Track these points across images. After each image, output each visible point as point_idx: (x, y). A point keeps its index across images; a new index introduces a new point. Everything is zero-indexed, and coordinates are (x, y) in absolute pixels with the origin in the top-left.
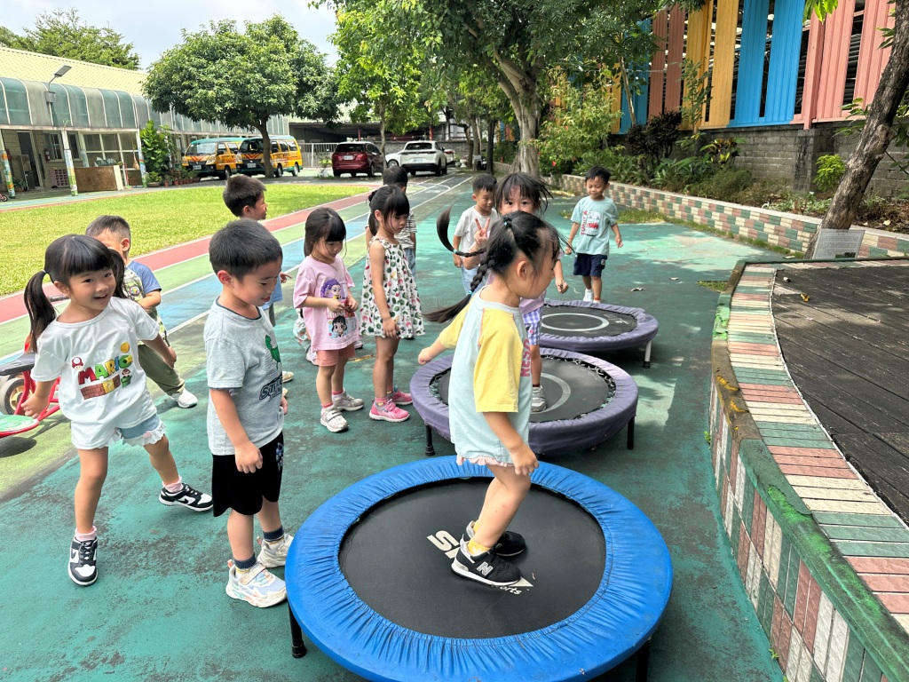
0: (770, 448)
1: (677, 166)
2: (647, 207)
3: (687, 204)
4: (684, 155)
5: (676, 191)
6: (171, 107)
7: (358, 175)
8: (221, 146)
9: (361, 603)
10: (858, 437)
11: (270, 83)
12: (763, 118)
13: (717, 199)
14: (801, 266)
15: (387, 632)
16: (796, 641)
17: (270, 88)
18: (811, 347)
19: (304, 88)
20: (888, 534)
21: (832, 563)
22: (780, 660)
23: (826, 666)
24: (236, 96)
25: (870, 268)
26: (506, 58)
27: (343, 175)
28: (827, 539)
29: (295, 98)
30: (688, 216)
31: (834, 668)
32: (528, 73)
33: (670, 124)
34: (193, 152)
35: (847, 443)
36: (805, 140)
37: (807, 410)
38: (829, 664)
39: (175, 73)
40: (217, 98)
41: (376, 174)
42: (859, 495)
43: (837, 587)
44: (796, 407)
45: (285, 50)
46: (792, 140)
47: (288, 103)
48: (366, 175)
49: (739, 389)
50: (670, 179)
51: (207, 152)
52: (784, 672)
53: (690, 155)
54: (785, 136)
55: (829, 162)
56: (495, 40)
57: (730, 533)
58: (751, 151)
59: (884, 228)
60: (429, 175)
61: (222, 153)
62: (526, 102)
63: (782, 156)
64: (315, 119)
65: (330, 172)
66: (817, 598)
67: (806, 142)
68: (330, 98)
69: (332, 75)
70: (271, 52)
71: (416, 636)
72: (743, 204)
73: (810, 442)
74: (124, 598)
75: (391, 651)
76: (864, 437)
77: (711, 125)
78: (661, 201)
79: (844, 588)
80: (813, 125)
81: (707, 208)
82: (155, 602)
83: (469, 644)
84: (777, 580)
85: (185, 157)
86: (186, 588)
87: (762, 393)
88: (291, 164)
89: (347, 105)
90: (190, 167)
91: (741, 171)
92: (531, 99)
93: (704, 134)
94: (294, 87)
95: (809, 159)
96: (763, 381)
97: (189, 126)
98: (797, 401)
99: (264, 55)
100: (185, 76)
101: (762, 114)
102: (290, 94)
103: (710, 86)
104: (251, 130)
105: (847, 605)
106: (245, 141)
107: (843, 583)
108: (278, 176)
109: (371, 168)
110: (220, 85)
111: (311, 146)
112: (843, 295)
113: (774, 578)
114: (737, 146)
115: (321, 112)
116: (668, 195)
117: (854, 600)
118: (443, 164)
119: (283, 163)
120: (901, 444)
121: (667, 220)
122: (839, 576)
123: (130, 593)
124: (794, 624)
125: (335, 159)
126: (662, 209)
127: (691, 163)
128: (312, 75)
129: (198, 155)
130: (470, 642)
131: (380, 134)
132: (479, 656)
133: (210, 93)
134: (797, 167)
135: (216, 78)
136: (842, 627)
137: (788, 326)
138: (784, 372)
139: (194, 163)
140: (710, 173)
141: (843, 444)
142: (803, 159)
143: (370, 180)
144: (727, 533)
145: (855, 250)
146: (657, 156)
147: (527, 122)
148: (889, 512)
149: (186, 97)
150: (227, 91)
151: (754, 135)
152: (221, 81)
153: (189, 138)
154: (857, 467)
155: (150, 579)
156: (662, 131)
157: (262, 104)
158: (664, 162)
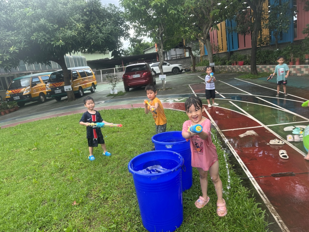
8: (34, 80)
61: (36, 85)
85: (7, 91)
88: (89, 85)
90: (11, 99)
111: (100, 71)
119: (83, 86)
125: (125, 79)
129: (18, 88)
139: (15, 95)
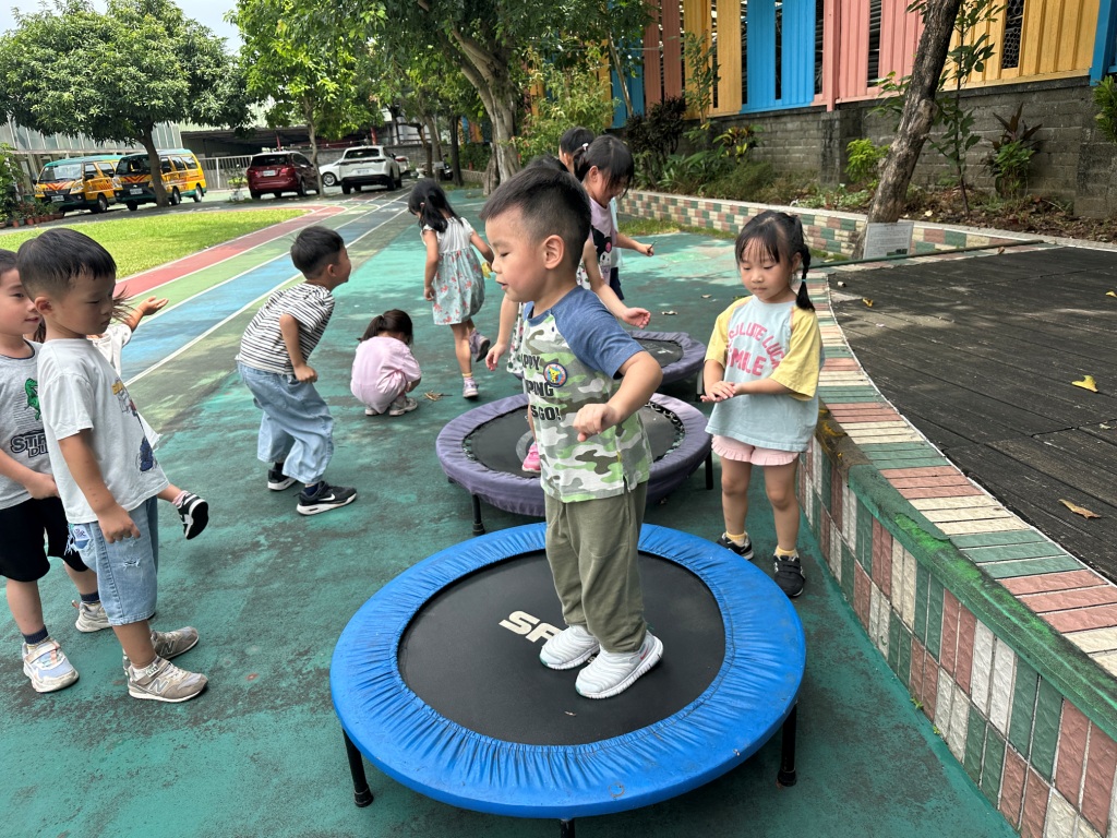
0: (882, 472)
1: (687, 163)
2: (657, 215)
3: (704, 208)
4: (692, 149)
5: (689, 193)
6: (9, 117)
7: (283, 194)
8: (89, 168)
9: (447, 722)
10: (970, 449)
11: (151, 79)
12: (779, 101)
13: (738, 200)
14: (853, 268)
15: (491, 751)
16: (945, 684)
17: (152, 85)
18: (892, 357)
19: (199, 84)
20: (1033, 549)
21: (986, 588)
22: (926, 709)
23: (988, 704)
24: (103, 99)
25: (925, 264)
26: (467, 37)
27: (264, 197)
28: (973, 564)
29: (188, 98)
30: (707, 222)
31: (1001, 706)
32: (497, 56)
33: (673, 113)
34: (49, 178)
35: (961, 457)
36: (829, 124)
37: (909, 426)
38: (993, 702)
39: (9, 70)
40: (76, 102)
41: (308, 192)
42: (990, 513)
43: (998, 614)
44: (895, 423)
45: (166, 33)
46: (815, 124)
47: (179, 105)
48: (295, 194)
49: (829, 411)
50: (680, 178)
51: (69, 175)
52: (932, 721)
53: (700, 149)
54: (806, 121)
55: (861, 147)
56: (453, 13)
57: (839, 577)
58: (770, 140)
59: (927, 219)
60: (379, 190)
61: (92, 177)
62: (498, 91)
63: (806, 144)
64: (217, 125)
65: (246, 193)
66: (971, 631)
67: (831, 126)
68: (237, 97)
69: (236, 66)
70: (147, 37)
71: (528, 749)
72: (768, 203)
73: (923, 460)
74: (97, 774)
75: (503, 772)
76: (976, 448)
77: (720, 111)
78: (673, 207)
79: (1007, 614)
80: (837, 107)
81: (728, 211)
82: (143, 773)
83: (595, 749)
84: (912, 619)
85: (38, 185)
86: (183, 747)
87: (855, 412)
88: (191, 186)
89: (260, 105)
90: (47, 199)
91: (763, 165)
92: (503, 88)
93: (715, 122)
94: (186, 84)
95: (837, 145)
96: (852, 399)
97: (38, 143)
98: (894, 417)
99: (138, 42)
100: (25, 74)
101: (778, 95)
102: (180, 92)
103: (716, 66)
104: (131, 143)
105: (1013, 632)
106: (122, 159)
107: (1005, 609)
108: (174, 203)
109: (301, 185)
110: (79, 84)
111: (214, 161)
112: (908, 295)
113: (909, 617)
114: (755, 135)
115: (225, 116)
116: (681, 198)
117: (1020, 625)
118: (396, 176)
119: (180, 186)
120: (1016, 451)
121: (682, 229)
122: (998, 602)
123: (104, 766)
124: (942, 665)
125: (251, 177)
126: (675, 216)
127: (703, 158)
128: (208, 67)
129: (58, 181)
130: (596, 746)
131: (308, 140)
132: (612, 759)
133: (66, 95)
134: (824, 156)
135: (73, 75)
136: (1006, 658)
137: (860, 336)
138: (871, 386)
139: (53, 192)
140: (725, 169)
141: (958, 459)
142: (829, 147)
143: (302, 201)
144: (835, 578)
145: (906, 246)
146: (662, 152)
147: (501, 117)
148: (1025, 526)
149: (30, 102)
150: (89, 92)
151: (771, 120)
152: (79, 78)
153: (41, 160)
154: (979, 482)
155: (129, 744)
156: (664, 121)
157: (142, 108)
158: (671, 159)
